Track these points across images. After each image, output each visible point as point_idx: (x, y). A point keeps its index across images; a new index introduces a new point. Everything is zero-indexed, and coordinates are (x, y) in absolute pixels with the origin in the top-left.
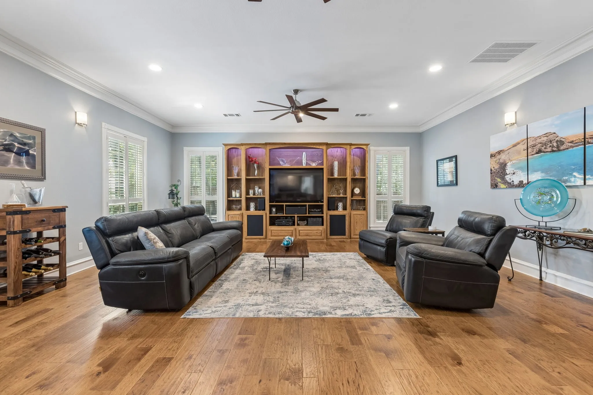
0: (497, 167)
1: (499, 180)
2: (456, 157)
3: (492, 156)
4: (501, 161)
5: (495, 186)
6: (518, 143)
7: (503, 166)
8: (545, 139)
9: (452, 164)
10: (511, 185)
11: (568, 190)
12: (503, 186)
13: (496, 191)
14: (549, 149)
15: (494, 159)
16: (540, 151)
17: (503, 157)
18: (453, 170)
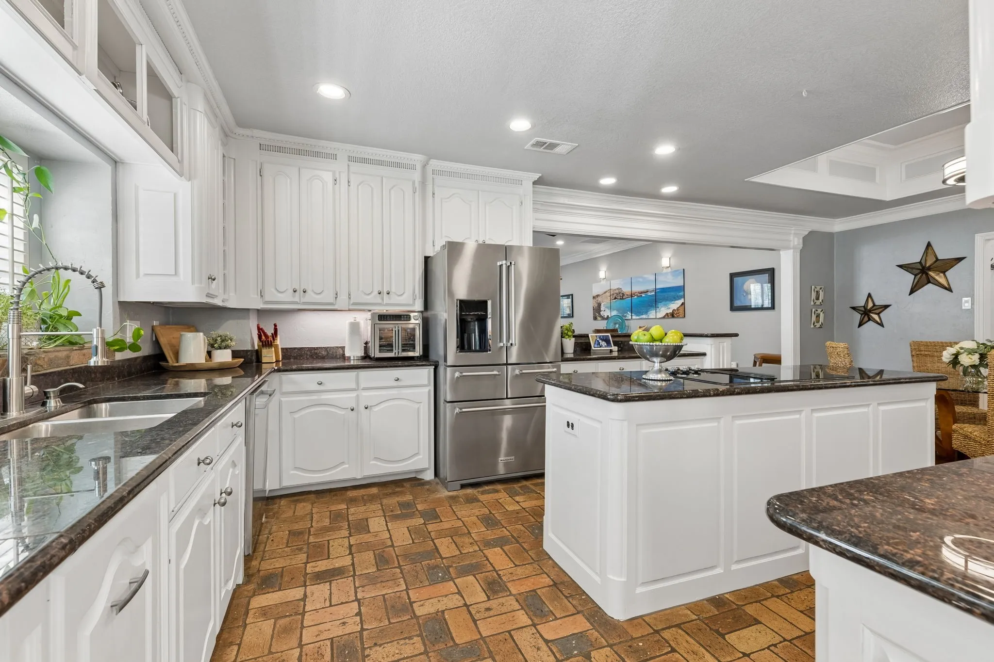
0: (596, 306)
1: (597, 314)
2: (572, 295)
3: (594, 298)
4: (599, 302)
5: (595, 318)
6: (606, 292)
7: (599, 305)
8: (617, 291)
9: (570, 300)
10: (603, 318)
11: (625, 321)
12: (599, 318)
13: (596, 322)
14: (619, 298)
15: (595, 300)
16: (615, 298)
17: (599, 299)
18: (570, 305)
